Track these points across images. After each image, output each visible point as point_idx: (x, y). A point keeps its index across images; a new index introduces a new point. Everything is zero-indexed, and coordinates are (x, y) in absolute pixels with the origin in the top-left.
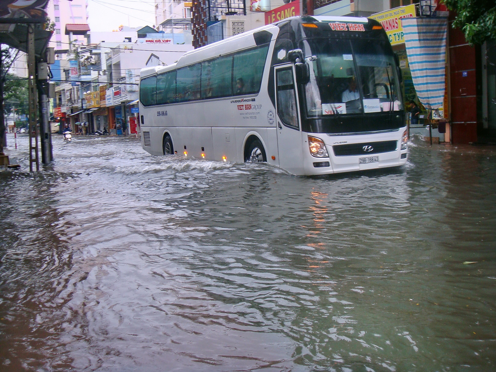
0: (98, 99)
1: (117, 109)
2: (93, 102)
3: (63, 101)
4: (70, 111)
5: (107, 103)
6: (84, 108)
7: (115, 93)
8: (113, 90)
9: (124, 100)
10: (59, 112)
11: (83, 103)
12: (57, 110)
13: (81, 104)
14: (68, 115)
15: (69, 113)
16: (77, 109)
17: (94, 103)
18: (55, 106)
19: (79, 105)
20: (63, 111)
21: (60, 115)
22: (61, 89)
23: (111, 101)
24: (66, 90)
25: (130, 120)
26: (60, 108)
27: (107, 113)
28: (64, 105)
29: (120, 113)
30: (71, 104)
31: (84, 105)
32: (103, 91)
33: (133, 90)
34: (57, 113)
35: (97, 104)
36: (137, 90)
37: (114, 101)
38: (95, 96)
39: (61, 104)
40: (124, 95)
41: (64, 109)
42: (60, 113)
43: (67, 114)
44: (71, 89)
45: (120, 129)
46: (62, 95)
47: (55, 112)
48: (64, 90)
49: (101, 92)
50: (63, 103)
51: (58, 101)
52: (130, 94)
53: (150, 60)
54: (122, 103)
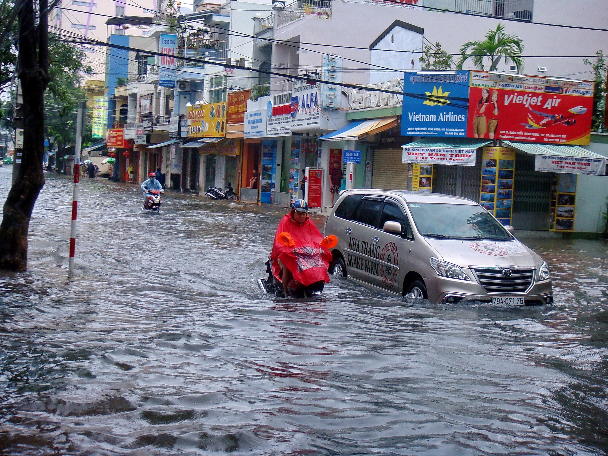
0: (222, 119)
1: (265, 147)
2: (207, 125)
3: (129, 115)
4: (145, 139)
5: (245, 131)
6: (183, 135)
7: (275, 109)
8: (270, 102)
9: (304, 126)
10: (120, 138)
11: (182, 124)
12: (115, 134)
13: (177, 126)
14: (138, 146)
15: (142, 141)
16: (164, 136)
17: (210, 128)
18: (111, 124)
19: (173, 128)
20: (127, 137)
21: (119, 143)
22: (129, 92)
23: (262, 127)
24: (138, 96)
25: (310, 177)
26: (122, 131)
27: (236, 152)
28: (131, 126)
29: (271, 155)
30: (150, 125)
31: (182, 129)
32: (238, 103)
33: (335, 106)
34: (113, 140)
35: (217, 129)
36: (342, 107)
37: (269, 127)
38: (214, 112)
39: (126, 123)
40: (304, 116)
41: (129, 134)
42: (120, 140)
43: (136, 143)
44: (152, 94)
45: (267, 191)
46: (130, 104)
47: (110, 137)
48: (134, 95)
49: (230, 104)
50: (129, 121)
51: (118, 115)
52: (327, 115)
53: (388, 37)
54: (293, 133)
